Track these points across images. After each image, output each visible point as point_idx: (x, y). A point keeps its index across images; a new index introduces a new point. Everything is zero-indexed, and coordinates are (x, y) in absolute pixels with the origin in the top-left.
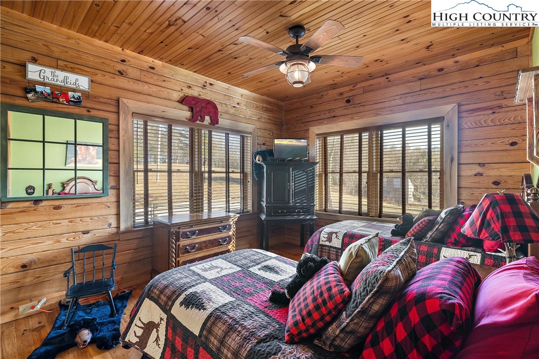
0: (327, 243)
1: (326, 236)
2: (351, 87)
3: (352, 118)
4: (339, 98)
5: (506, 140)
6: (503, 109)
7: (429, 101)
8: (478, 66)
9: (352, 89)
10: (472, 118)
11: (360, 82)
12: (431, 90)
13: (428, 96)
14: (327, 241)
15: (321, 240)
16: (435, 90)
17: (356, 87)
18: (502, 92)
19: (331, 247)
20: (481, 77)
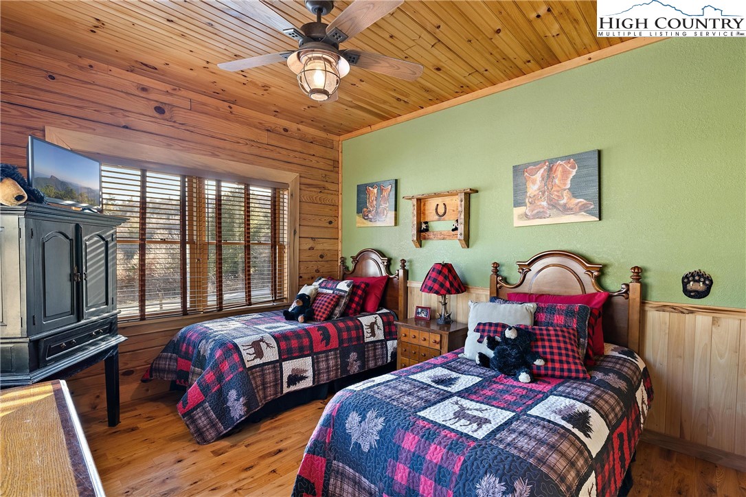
0: (258, 361)
1: (252, 351)
2: (168, 88)
3: (169, 145)
4: (137, 93)
5: (327, 218)
6: (326, 191)
7: (274, 161)
8: (312, 142)
9: (170, 91)
10: (308, 192)
11: (187, 89)
12: (278, 149)
13: (274, 155)
14: (255, 358)
15: (246, 361)
16: (281, 150)
17: (179, 93)
18: (326, 175)
19: (264, 364)
20: (314, 155)
